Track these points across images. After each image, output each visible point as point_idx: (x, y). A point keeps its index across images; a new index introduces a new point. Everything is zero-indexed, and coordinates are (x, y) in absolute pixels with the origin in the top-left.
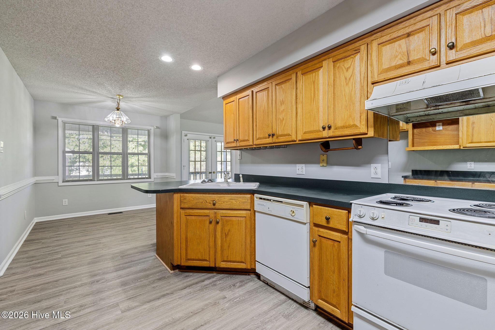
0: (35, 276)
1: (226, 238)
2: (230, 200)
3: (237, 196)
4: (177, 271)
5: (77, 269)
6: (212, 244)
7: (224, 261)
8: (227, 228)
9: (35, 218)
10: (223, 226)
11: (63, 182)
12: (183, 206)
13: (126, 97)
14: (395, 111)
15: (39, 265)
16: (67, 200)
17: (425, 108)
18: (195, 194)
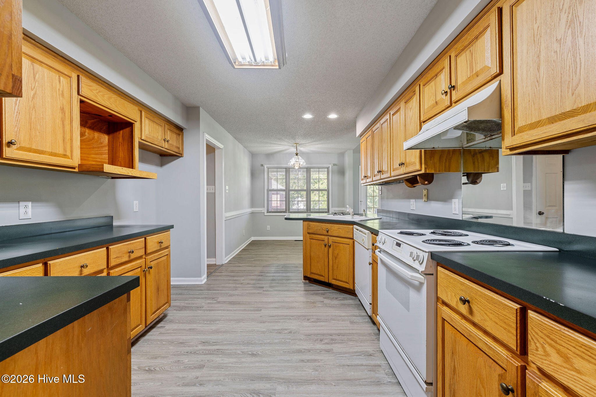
0: (237, 266)
1: (335, 260)
2: (338, 229)
3: (344, 226)
4: (307, 281)
5: (256, 267)
6: (326, 263)
7: (334, 279)
8: (336, 252)
9: (252, 237)
10: (333, 250)
11: (267, 213)
12: (310, 231)
13: (301, 144)
14: (466, 143)
15: (242, 262)
16: (269, 226)
17: (483, 139)
18: (316, 222)
